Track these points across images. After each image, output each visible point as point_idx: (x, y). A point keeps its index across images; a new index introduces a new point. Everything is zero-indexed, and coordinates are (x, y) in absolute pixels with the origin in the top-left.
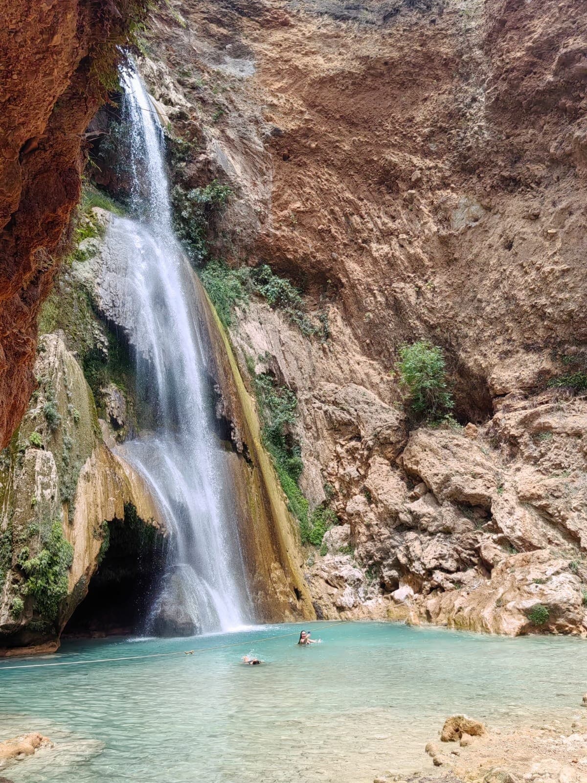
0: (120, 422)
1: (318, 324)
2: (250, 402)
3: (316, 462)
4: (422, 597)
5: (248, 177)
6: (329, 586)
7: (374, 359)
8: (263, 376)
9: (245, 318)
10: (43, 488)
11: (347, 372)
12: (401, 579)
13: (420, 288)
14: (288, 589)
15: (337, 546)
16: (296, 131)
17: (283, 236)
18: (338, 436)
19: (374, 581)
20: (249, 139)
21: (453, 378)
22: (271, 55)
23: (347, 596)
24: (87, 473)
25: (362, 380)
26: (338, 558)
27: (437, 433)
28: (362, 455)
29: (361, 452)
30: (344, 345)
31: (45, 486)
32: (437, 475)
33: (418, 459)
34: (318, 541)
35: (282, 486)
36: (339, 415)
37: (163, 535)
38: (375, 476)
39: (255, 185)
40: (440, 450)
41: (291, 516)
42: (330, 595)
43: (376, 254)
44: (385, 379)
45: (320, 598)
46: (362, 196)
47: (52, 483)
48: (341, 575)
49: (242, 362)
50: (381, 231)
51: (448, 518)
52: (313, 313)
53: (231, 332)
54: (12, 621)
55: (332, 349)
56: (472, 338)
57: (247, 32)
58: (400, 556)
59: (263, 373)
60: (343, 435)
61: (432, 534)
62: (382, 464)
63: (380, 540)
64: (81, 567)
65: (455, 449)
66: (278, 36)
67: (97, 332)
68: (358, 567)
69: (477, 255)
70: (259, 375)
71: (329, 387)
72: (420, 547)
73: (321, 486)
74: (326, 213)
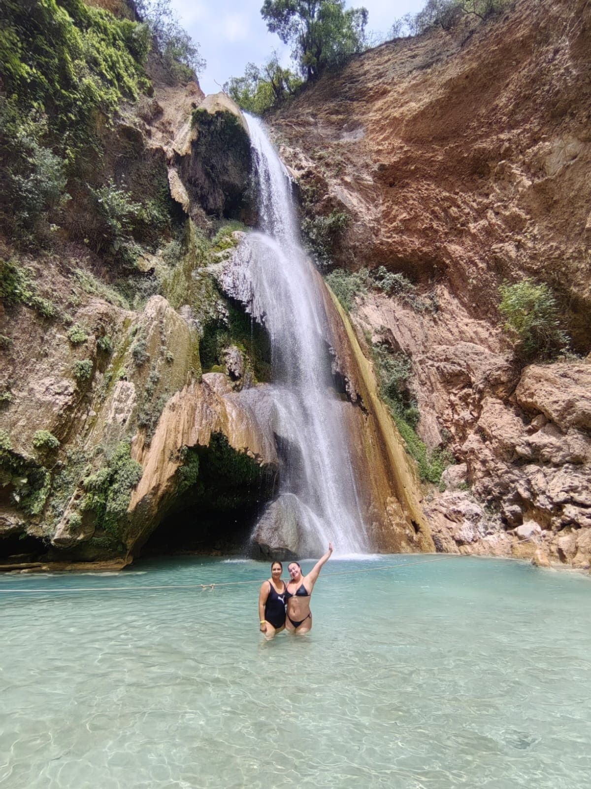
0: (237, 374)
1: (428, 302)
2: (367, 366)
3: (431, 411)
4: (551, 533)
5: (363, 205)
6: (448, 521)
7: (482, 319)
8: (378, 344)
9: (364, 304)
10: (116, 412)
11: (457, 334)
12: (525, 514)
13: (519, 241)
14: (405, 522)
15: (455, 483)
16: (398, 162)
17: (394, 242)
18: (451, 387)
19: (495, 516)
20: (362, 179)
21: (567, 316)
22: (374, 118)
23: (465, 530)
24: (173, 404)
25: (471, 338)
26: (456, 494)
27: (553, 366)
28: (474, 399)
29: (473, 396)
30: (452, 313)
31: (118, 411)
32: (556, 402)
33: (533, 391)
34: (436, 479)
35: (400, 432)
36: (449, 367)
37: (259, 464)
38: (488, 415)
39: (369, 209)
40: (558, 380)
41: (409, 457)
42: (449, 529)
43: (473, 231)
44: (493, 334)
45: (440, 532)
46: (457, 190)
47: (126, 409)
48: (459, 509)
49: (361, 335)
50: (476, 211)
51: (576, 446)
52: (424, 295)
53: (351, 315)
54: (67, 536)
55: (441, 318)
56: (585, 270)
57: (357, 111)
58: (521, 490)
59: (379, 342)
60: (455, 385)
61: (558, 466)
62: (494, 403)
63: (497, 475)
64: (146, 486)
65: (577, 376)
66: (379, 104)
67: (220, 307)
68: (477, 502)
69: (580, 189)
70: (376, 344)
71: (439, 349)
72: (544, 480)
73: (437, 431)
74: (428, 215)
